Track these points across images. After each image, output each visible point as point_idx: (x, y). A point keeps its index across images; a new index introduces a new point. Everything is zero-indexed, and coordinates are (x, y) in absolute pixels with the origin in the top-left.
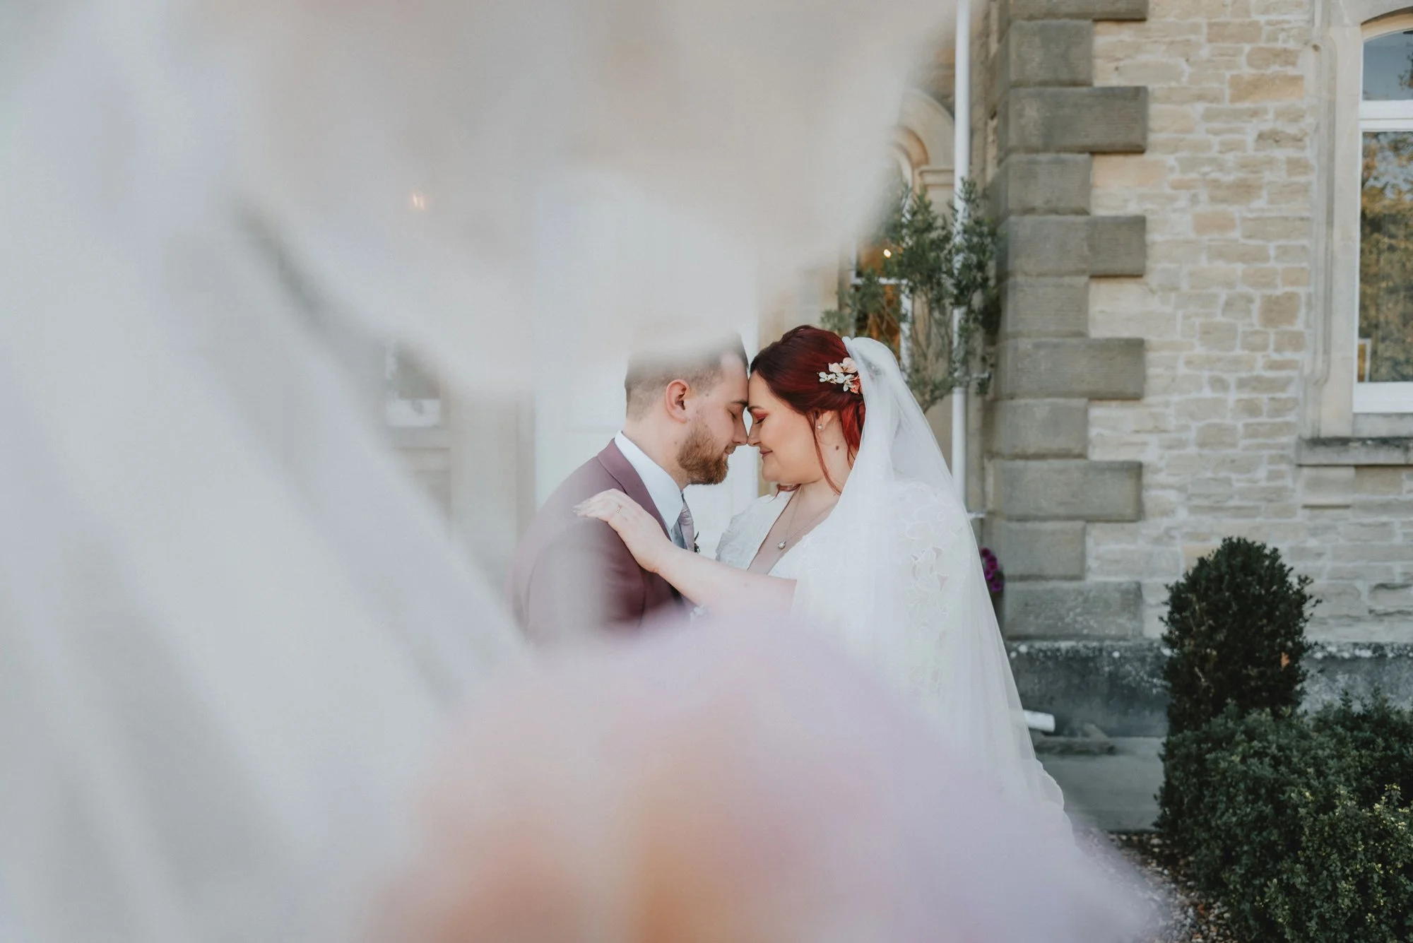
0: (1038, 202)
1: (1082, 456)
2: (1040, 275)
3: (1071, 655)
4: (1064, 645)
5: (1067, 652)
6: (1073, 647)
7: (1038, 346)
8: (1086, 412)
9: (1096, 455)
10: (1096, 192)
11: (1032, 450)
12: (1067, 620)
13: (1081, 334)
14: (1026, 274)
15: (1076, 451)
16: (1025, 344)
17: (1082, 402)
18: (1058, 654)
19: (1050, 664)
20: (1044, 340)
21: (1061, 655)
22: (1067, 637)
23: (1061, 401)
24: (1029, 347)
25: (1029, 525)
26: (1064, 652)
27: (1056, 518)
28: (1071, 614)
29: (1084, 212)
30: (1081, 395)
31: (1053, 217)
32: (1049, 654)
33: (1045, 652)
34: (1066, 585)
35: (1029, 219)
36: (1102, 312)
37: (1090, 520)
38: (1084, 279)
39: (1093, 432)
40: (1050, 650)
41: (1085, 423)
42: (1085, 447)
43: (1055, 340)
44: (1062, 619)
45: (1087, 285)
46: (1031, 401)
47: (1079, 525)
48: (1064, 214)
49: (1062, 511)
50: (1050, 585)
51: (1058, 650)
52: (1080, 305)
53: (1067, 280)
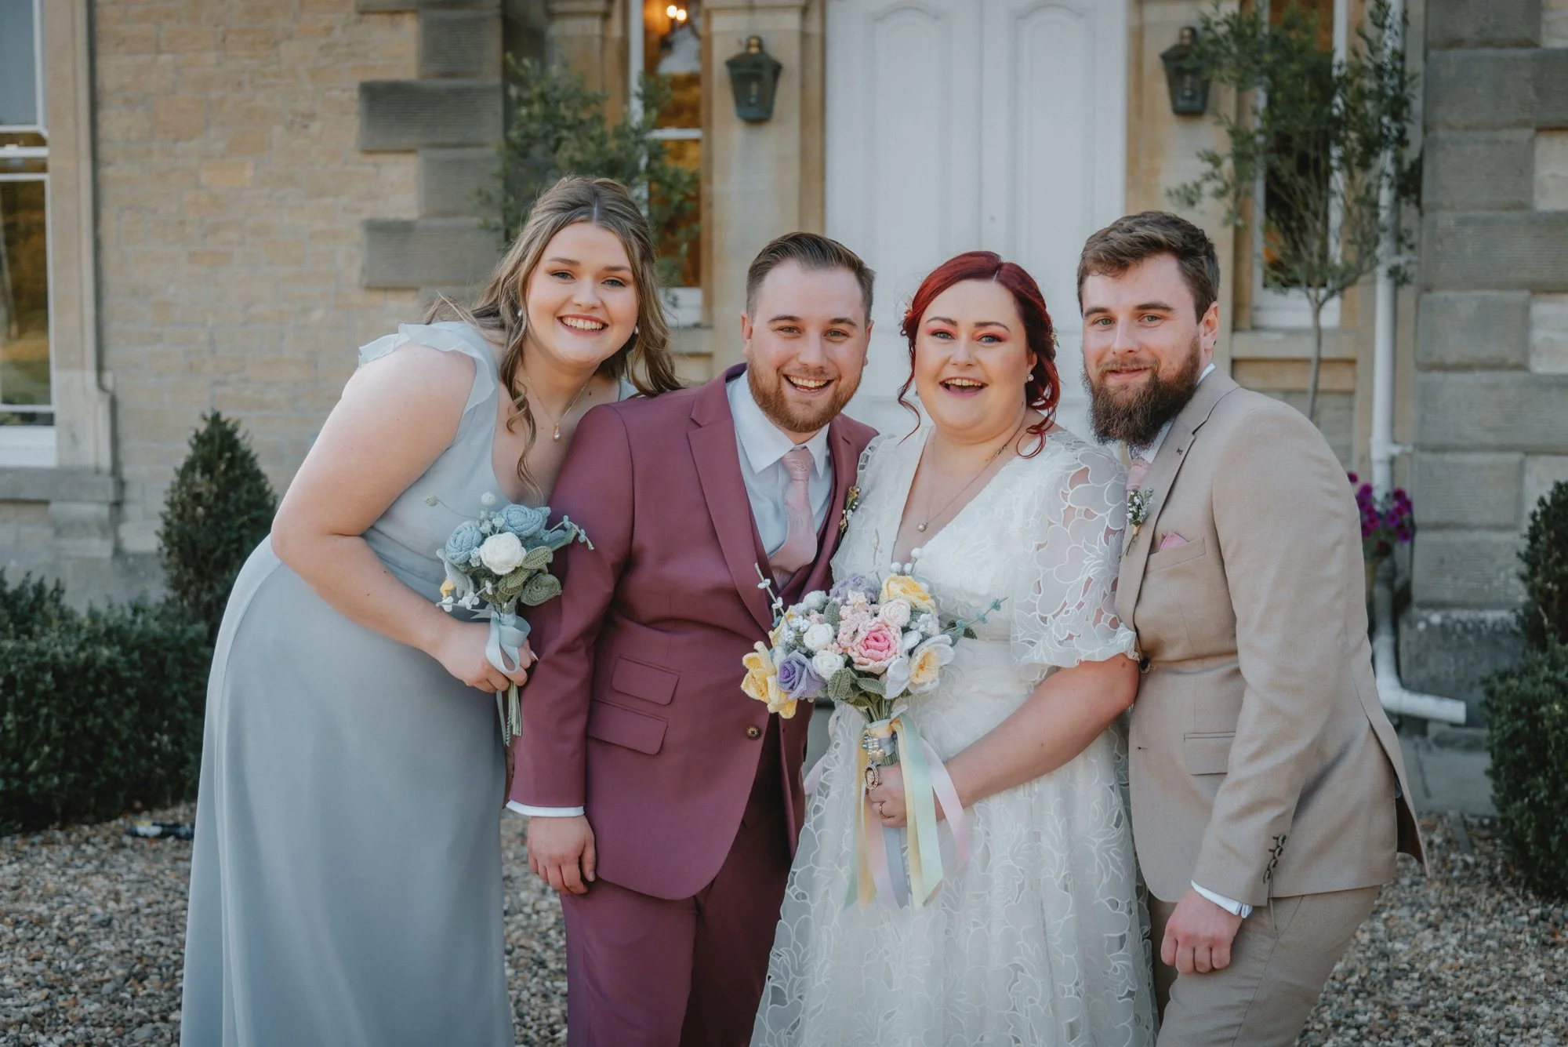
0: (1468, 31)
1: (1521, 367)
2: (1467, 128)
3: (1498, 628)
4: (1491, 616)
5: (1494, 624)
6: (1502, 619)
7: (1462, 222)
8: (1526, 309)
9: (1541, 366)
10: (1547, 17)
11: (1451, 359)
12: (1496, 583)
13: (1521, 206)
14: (1450, 127)
15: (1513, 360)
16: (1446, 220)
17: (1522, 296)
18: (1482, 626)
19: (1470, 639)
20: (1472, 213)
21: (1486, 627)
22: (1497, 606)
23: (1495, 294)
24: (1452, 223)
25: (1448, 457)
26: (1489, 624)
27: (1484, 448)
28: (1502, 575)
29: (1529, 43)
30: (1521, 286)
31: (1488, 52)
32: (1470, 626)
33: (1464, 625)
34: (1496, 537)
35: (1454, 54)
36: (1553, 176)
37: (1529, 451)
38: (1528, 133)
39: (1538, 336)
40: (1474, 623)
41: (1526, 325)
42: (1526, 355)
43: (1486, 214)
44: (1489, 581)
45: (1532, 141)
46: (1451, 294)
47: (1515, 457)
48: (1502, 46)
49: (1491, 439)
50: (1476, 536)
51: (1483, 621)
52: (1524, 167)
53: (1505, 135)
